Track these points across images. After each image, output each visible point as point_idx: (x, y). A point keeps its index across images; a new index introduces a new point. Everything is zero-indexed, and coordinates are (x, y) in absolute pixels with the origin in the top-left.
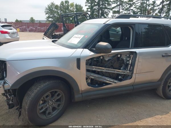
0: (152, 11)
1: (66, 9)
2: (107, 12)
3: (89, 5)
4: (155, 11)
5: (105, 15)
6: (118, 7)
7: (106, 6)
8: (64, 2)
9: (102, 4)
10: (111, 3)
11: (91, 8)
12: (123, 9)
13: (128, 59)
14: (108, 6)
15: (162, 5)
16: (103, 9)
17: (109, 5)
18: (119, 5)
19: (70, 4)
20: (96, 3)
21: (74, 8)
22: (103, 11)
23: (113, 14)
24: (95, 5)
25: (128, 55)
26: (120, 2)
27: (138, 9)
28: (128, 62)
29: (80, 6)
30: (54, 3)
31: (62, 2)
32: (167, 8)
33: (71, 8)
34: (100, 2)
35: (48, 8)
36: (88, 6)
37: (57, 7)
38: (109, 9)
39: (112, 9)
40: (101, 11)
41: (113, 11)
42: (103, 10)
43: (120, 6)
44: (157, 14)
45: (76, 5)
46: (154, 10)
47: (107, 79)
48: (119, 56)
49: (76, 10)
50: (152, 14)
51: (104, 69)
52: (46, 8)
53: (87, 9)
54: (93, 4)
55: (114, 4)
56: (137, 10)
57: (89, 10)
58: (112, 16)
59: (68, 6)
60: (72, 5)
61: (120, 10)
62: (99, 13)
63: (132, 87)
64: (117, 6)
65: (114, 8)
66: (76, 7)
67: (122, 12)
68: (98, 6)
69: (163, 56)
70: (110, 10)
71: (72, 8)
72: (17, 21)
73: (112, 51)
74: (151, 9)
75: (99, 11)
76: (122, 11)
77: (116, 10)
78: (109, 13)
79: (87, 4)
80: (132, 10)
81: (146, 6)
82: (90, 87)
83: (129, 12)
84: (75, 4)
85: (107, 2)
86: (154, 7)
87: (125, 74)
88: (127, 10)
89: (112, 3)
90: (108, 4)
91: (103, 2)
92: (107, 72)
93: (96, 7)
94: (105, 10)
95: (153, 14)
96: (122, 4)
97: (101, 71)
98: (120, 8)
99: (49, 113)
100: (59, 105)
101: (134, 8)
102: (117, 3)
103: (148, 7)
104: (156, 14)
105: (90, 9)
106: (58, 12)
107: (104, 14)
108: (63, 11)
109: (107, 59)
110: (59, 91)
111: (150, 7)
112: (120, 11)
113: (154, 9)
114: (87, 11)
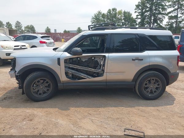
1: (113, 17)
2: (161, 18)
3: (140, 11)
5: (159, 21)
6: (176, 11)
7: (160, 11)
8: (111, 10)
9: (156, 10)
10: (166, 7)
11: (142, 14)
14: (162, 11)
16: (157, 14)
17: (164, 9)
18: (177, 9)
19: (118, 12)
20: (148, 9)
21: (122, 16)
22: (157, 17)
23: (169, 20)
24: (146, 11)
25: (102, 58)
26: (178, 5)
29: (129, 13)
30: (101, 12)
31: (110, 10)
33: (118, 15)
34: (152, 8)
35: (94, 17)
36: (138, 12)
37: (103, 15)
38: (164, 14)
39: (167, 15)
40: (154, 17)
41: (169, 16)
43: (179, 10)
45: (125, 12)
48: (93, 58)
49: (124, 17)
51: (79, 67)
52: (92, 17)
53: (137, 16)
54: (144, 11)
55: (170, 8)
57: (139, 17)
58: (167, 22)
59: (115, 14)
60: (120, 13)
61: (178, 14)
62: (151, 20)
63: (105, 84)
64: (174, 10)
65: (170, 13)
66: (124, 15)
67: (181, 17)
68: (150, 12)
69: (133, 60)
71: (120, 16)
72: (65, 31)
73: (83, 55)
75: (151, 17)
76: (181, 15)
77: (173, 15)
78: (163, 19)
79: (136, 11)
82: (69, 79)
84: (123, 11)
85: (161, 7)
89: (168, 7)
90: (162, 9)
91: (157, 7)
92: (84, 70)
93: (148, 14)
94: (159, 16)
96: (181, 8)
97: (77, 69)
98: (178, 12)
99: (40, 94)
100: (48, 90)
102: (173, 7)
105: (141, 16)
106: (104, 20)
107: (157, 21)
108: (110, 19)
109: (84, 61)
110: (47, 80)
112: (178, 16)
114: (137, 18)
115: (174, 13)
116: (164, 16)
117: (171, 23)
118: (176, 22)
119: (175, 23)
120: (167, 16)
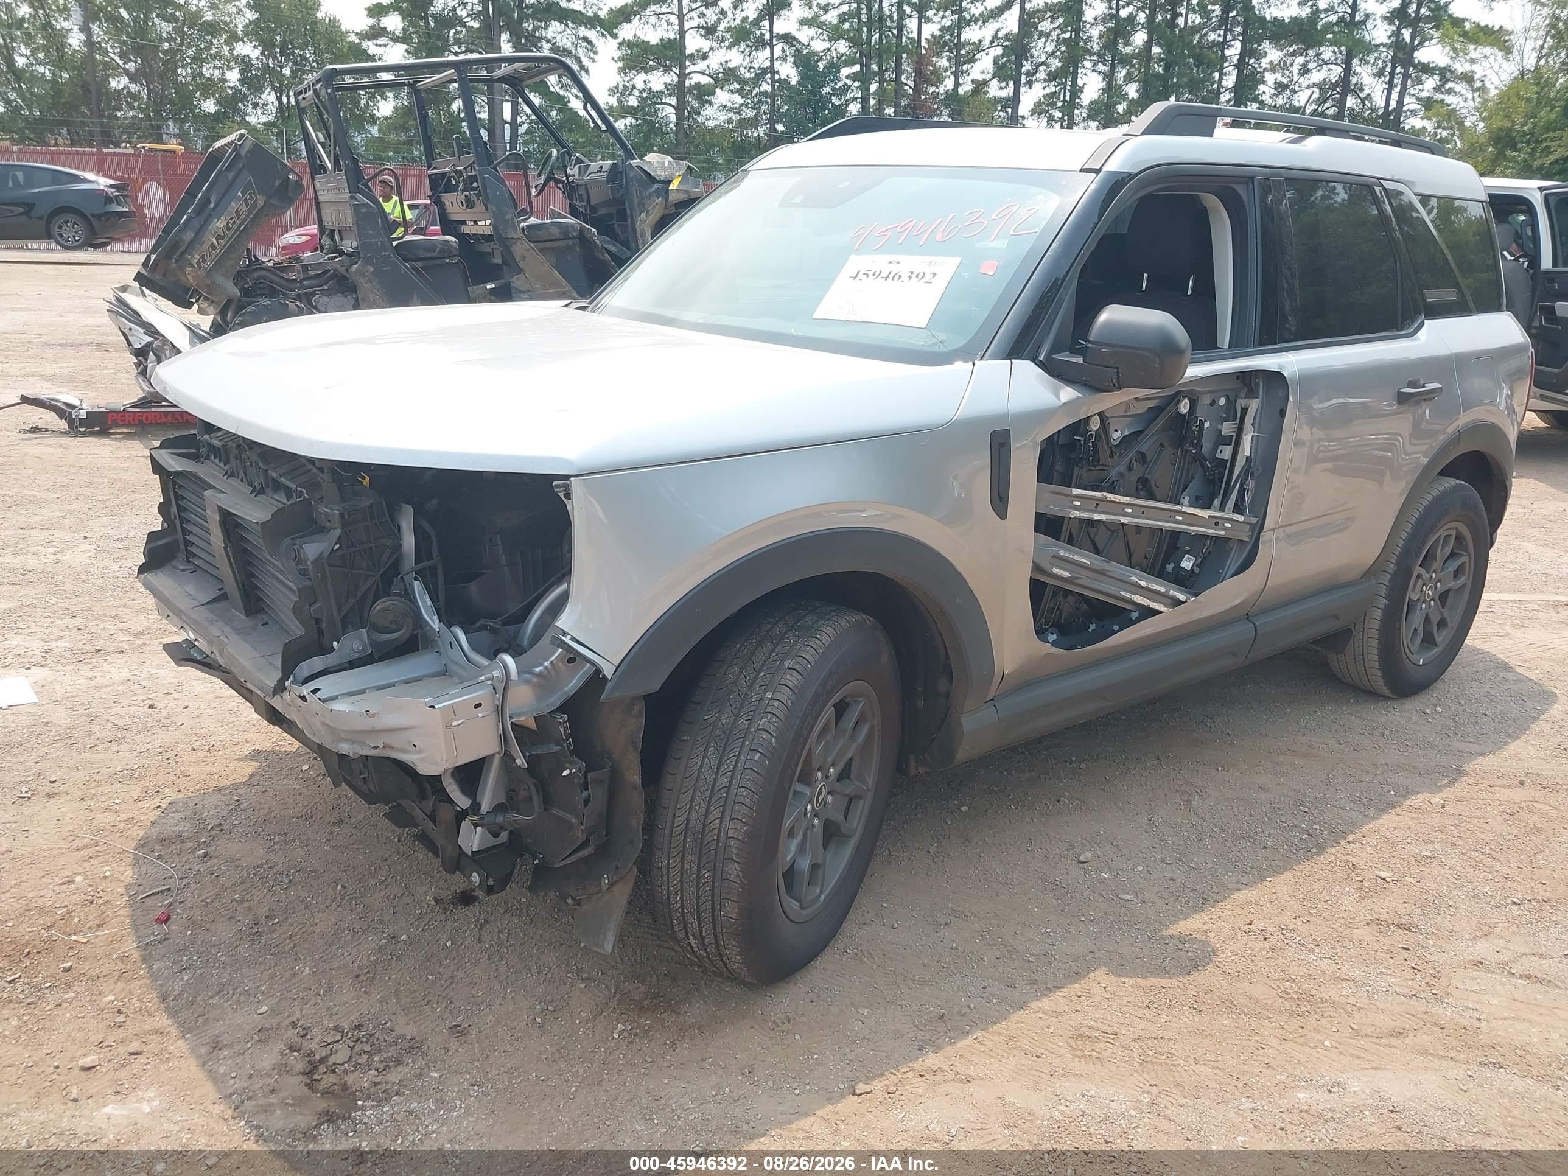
0: (943, 63)
4: (972, 60)
6: (665, 9)
12: (709, 31)
13: (1227, 428)
15: (1022, 8)
16: (533, 16)
22: (533, 38)
23: (623, 71)
25: (1223, 402)
27: (835, 34)
28: (1226, 453)
32: (1059, 42)
38: (588, 21)
39: (608, 27)
42: (528, 26)
44: (985, 83)
46: (965, 55)
47: (1134, 579)
48: (1184, 407)
50: (949, 83)
56: (827, 45)
57: (393, 22)
61: (682, 32)
63: (1248, 630)
65: (625, 14)
67: (705, 57)
69: (1401, 399)
70: (592, 34)
73: (1191, 371)
74: (938, 44)
75: (490, 36)
76: (705, 44)
77: (653, 37)
78: (585, 61)
80: (788, 38)
81: (902, 15)
83: (762, 58)
86: (963, 23)
87: (1222, 533)
88: (742, 35)
94: (550, 33)
95: (957, 85)
98: (680, 18)
101: (803, 22)
103: (912, 24)
104: (980, 86)
105: (404, 15)
109: (1117, 436)
111: (928, 20)
112: (683, 47)
113: (959, 45)
114: (376, 33)
115: (653, 20)
116: (586, 39)
117: (642, 100)
118: (679, 90)
119: (673, 101)
120: (613, 43)
